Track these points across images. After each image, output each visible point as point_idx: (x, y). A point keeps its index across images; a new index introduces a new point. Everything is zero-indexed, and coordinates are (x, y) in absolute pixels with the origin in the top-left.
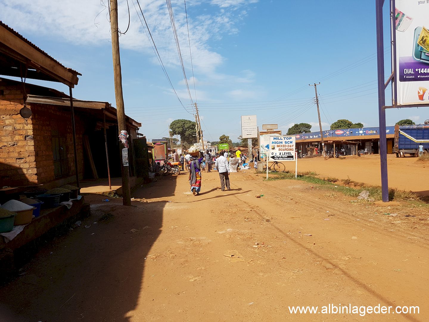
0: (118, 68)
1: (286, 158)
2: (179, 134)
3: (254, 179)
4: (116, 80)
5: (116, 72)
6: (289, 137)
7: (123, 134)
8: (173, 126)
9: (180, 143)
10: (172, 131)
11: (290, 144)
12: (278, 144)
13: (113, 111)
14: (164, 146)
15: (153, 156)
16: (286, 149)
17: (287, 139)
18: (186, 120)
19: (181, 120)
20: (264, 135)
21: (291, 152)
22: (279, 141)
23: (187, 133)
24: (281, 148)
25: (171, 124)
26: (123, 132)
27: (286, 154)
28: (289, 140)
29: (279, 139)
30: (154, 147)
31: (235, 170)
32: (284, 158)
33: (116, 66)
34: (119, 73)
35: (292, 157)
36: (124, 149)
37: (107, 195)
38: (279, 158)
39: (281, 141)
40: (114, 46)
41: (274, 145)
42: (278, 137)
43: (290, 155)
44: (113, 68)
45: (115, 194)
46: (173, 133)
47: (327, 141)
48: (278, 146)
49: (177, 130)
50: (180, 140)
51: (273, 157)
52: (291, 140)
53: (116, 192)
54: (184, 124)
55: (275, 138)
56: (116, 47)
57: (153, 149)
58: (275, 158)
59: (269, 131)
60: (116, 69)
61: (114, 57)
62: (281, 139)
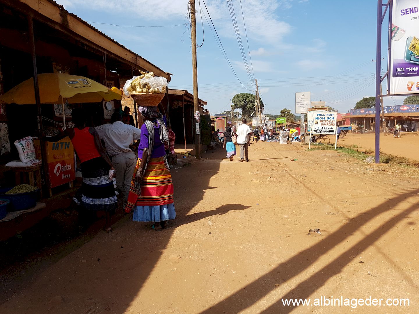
0: (196, 70)
1: (328, 131)
2: (240, 107)
3: (298, 150)
4: (194, 78)
5: (194, 73)
6: (331, 114)
7: (197, 113)
8: (235, 99)
9: (241, 116)
10: (234, 104)
11: (331, 120)
12: (321, 120)
13: (190, 96)
14: (224, 120)
15: (215, 129)
16: (328, 124)
17: (329, 115)
18: (248, 94)
19: (243, 93)
20: (311, 111)
21: (333, 126)
22: (322, 117)
23: (248, 107)
24: (324, 123)
25: (233, 98)
26: (197, 112)
27: (328, 128)
28: (331, 116)
29: (322, 116)
30: (216, 121)
31: (285, 142)
32: (326, 132)
33: (194, 69)
34: (196, 73)
35: (333, 131)
36: (197, 123)
37: (184, 154)
38: (321, 132)
39: (324, 117)
40: (194, 55)
41: (318, 120)
42: (321, 114)
43: (331, 129)
44: (192, 70)
45: (189, 154)
46: (235, 107)
47: (391, 117)
48: (321, 121)
49: (239, 104)
50: (241, 113)
51: (316, 131)
52: (333, 116)
53: (190, 153)
54: (246, 97)
55: (319, 114)
56: (194, 56)
57: (215, 123)
58: (317, 132)
59: (317, 107)
60: (194, 71)
61: (193, 63)
62: (324, 116)
